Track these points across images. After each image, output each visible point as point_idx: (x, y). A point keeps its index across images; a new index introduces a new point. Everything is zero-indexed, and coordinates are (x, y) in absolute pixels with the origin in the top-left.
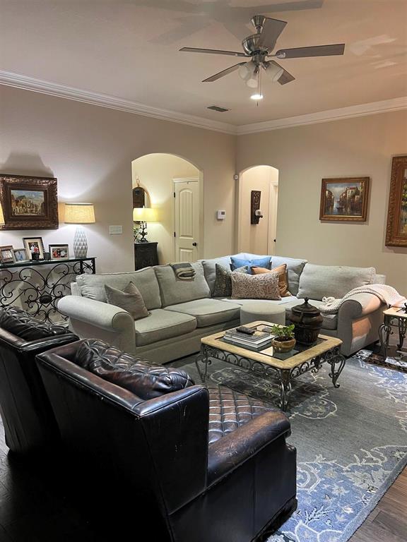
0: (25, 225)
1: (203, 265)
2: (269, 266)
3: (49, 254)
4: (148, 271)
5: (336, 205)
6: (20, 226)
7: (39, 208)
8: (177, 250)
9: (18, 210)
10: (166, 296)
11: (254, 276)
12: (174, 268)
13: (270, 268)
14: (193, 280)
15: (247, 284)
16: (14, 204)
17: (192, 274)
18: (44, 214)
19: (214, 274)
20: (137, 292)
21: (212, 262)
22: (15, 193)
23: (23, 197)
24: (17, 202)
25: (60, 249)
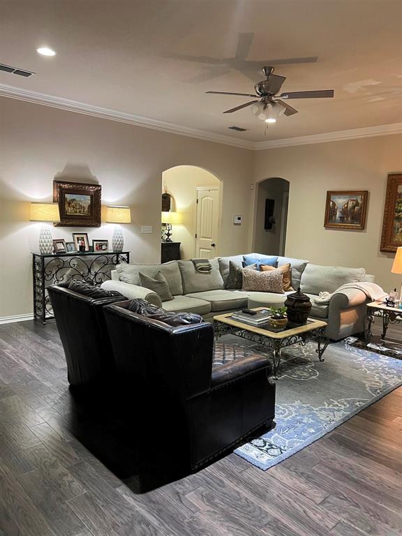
0: (74, 223)
1: (219, 261)
2: (276, 265)
3: (93, 247)
4: (172, 264)
5: (338, 214)
6: (70, 223)
7: (86, 210)
8: (198, 249)
9: (69, 210)
10: (187, 285)
11: (262, 273)
12: (194, 262)
13: (276, 267)
14: (210, 273)
15: (255, 279)
16: (67, 205)
17: (209, 269)
18: (89, 214)
19: (228, 270)
20: (164, 280)
21: (227, 260)
22: (69, 197)
23: (74, 200)
24: (69, 203)
25: (102, 243)
